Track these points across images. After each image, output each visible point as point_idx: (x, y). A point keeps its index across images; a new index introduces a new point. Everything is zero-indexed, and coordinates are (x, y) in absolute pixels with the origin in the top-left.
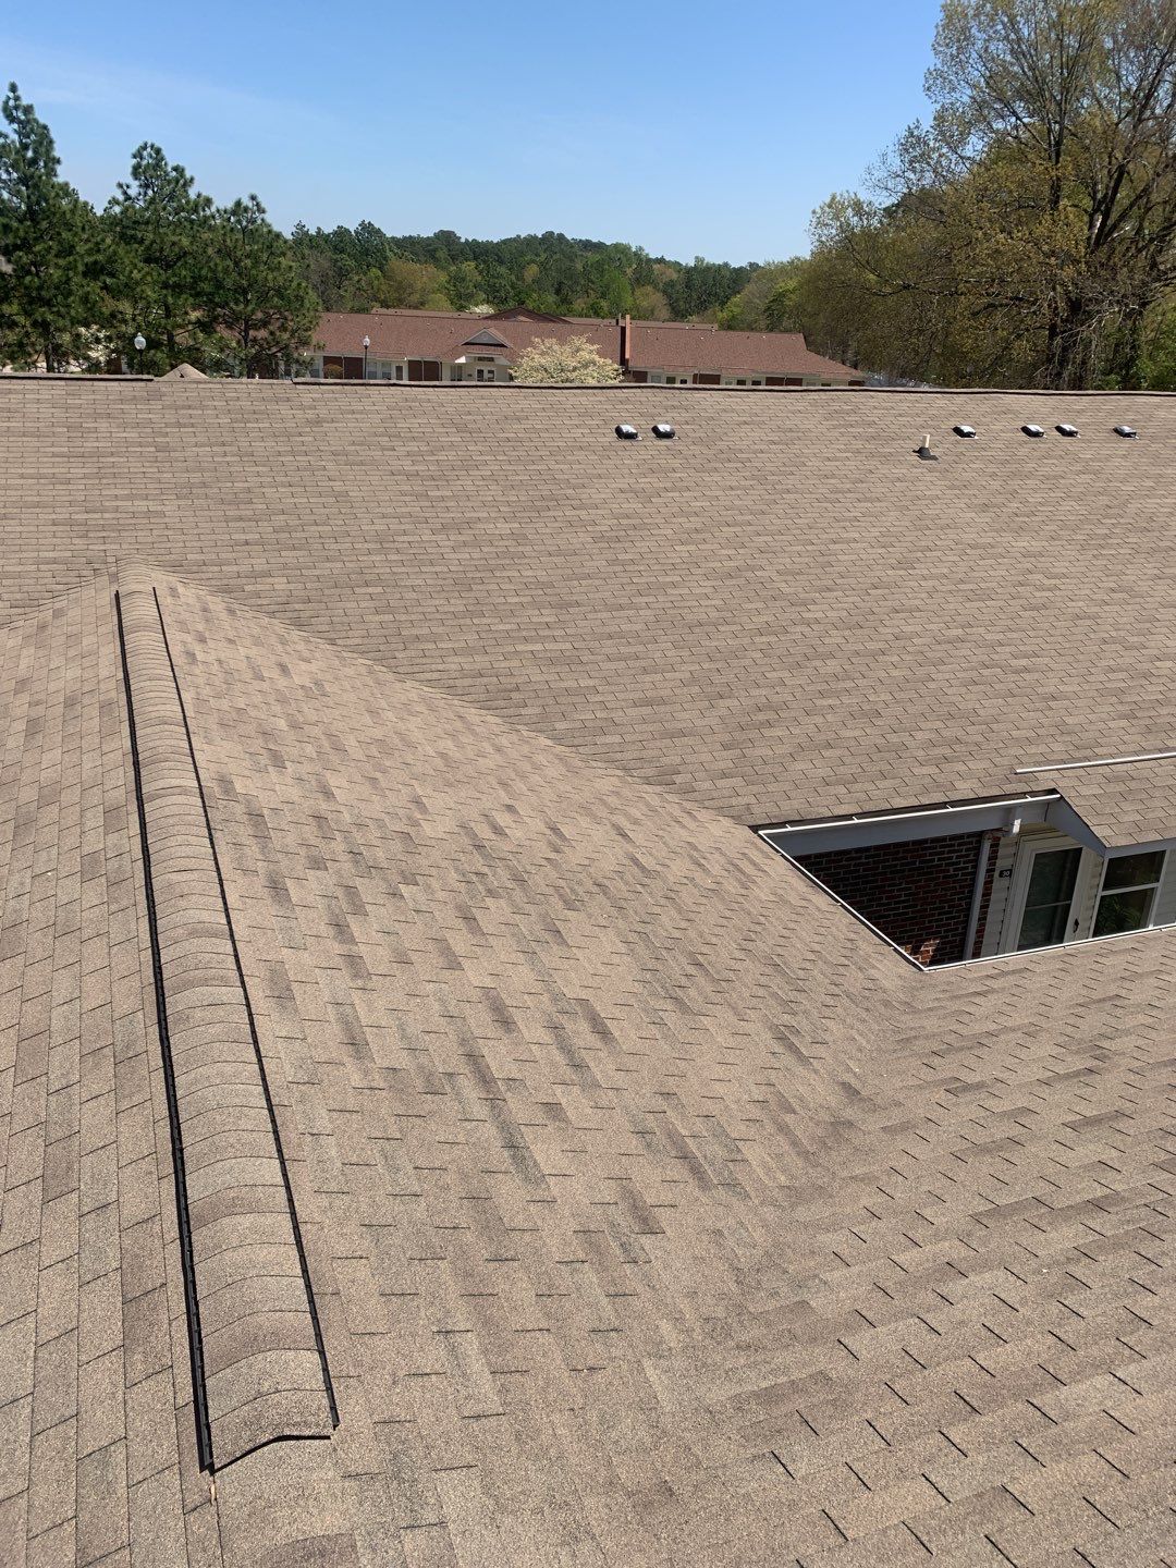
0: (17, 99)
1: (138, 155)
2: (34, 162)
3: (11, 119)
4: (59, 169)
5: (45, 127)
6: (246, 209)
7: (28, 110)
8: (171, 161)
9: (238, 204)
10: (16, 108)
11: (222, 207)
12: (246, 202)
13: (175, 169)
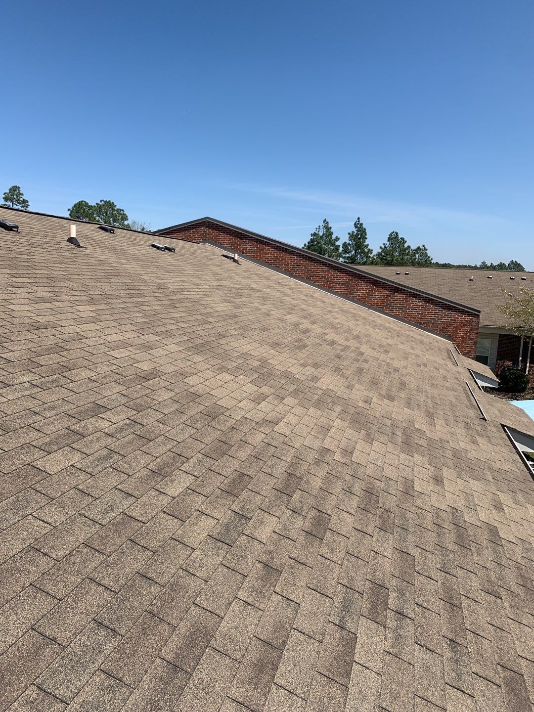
0: (359, 221)
1: (391, 235)
2: (360, 238)
3: (356, 227)
4: (366, 240)
5: (365, 229)
6: (420, 249)
7: (362, 224)
8: (400, 236)
9: (419, 248)
10: (358, 224)
11: (413, 249)
12: (421, 247)
13: (401, 239)
